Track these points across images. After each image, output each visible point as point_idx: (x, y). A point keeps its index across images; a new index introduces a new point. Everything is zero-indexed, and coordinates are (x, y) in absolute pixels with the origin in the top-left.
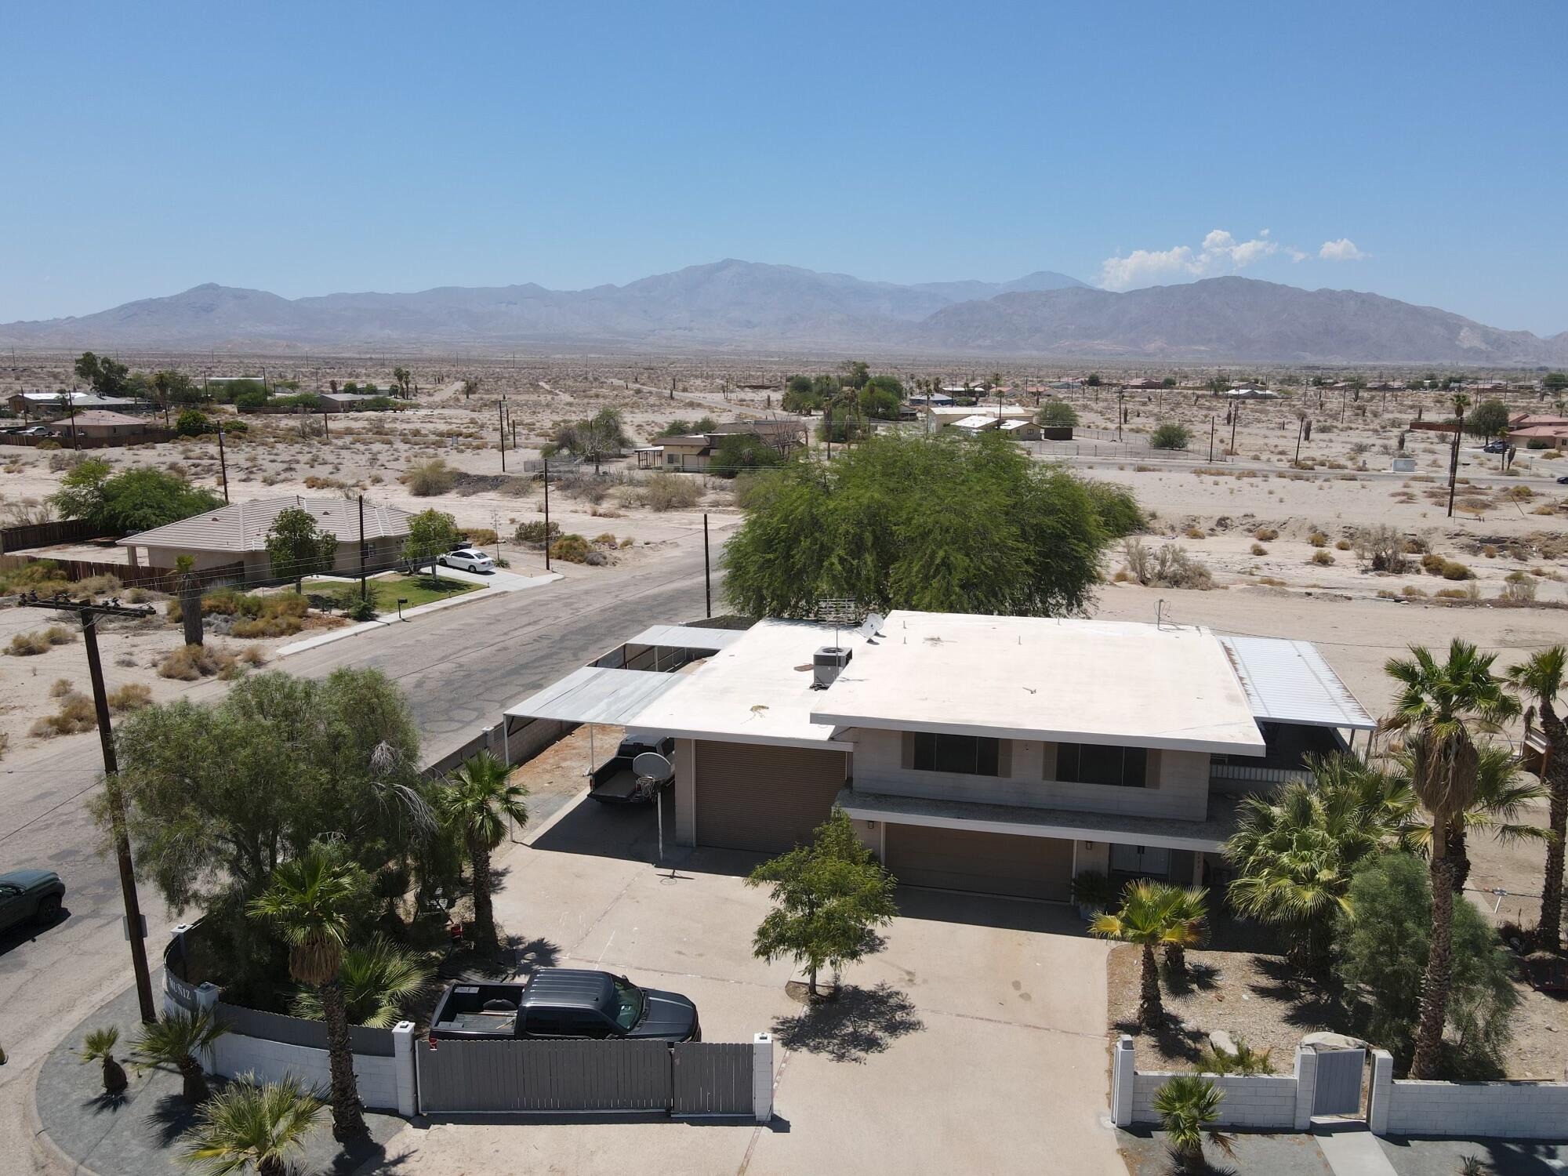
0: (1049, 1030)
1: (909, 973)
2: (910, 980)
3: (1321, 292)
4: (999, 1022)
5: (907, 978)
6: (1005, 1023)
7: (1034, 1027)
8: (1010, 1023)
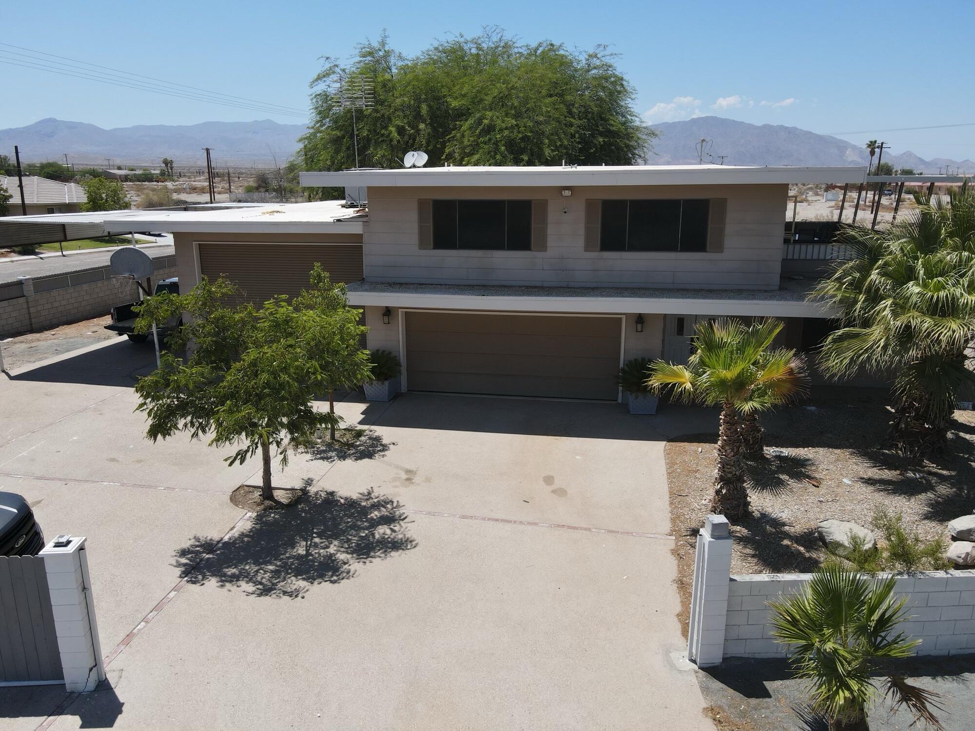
0: (589, 529)
1: (408, 472)
2: (408, 479)
3: (764, 126)
4: (521, 522)
5: (404, 476)
6: (529, 523)
7: (569, 527)
8: (536, 524)
